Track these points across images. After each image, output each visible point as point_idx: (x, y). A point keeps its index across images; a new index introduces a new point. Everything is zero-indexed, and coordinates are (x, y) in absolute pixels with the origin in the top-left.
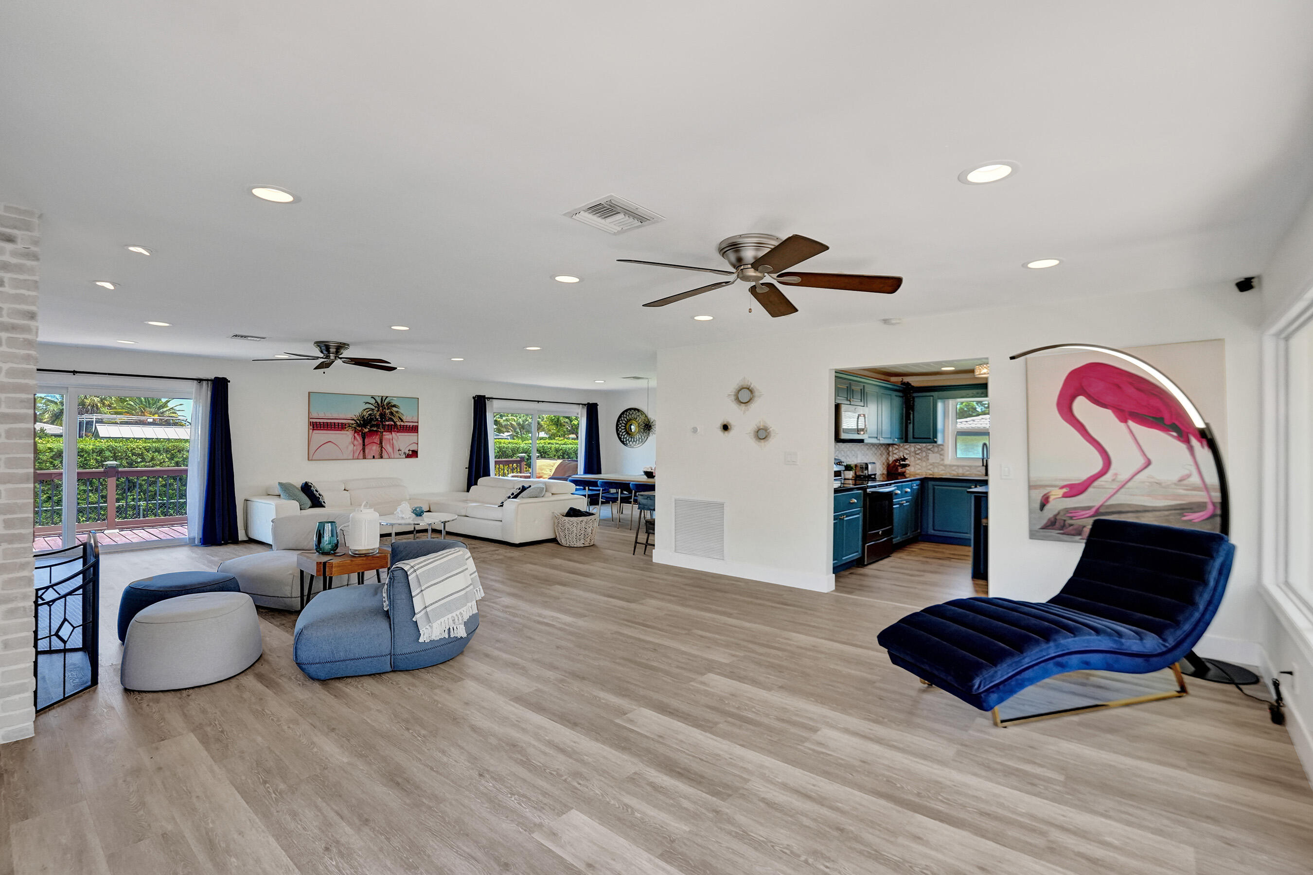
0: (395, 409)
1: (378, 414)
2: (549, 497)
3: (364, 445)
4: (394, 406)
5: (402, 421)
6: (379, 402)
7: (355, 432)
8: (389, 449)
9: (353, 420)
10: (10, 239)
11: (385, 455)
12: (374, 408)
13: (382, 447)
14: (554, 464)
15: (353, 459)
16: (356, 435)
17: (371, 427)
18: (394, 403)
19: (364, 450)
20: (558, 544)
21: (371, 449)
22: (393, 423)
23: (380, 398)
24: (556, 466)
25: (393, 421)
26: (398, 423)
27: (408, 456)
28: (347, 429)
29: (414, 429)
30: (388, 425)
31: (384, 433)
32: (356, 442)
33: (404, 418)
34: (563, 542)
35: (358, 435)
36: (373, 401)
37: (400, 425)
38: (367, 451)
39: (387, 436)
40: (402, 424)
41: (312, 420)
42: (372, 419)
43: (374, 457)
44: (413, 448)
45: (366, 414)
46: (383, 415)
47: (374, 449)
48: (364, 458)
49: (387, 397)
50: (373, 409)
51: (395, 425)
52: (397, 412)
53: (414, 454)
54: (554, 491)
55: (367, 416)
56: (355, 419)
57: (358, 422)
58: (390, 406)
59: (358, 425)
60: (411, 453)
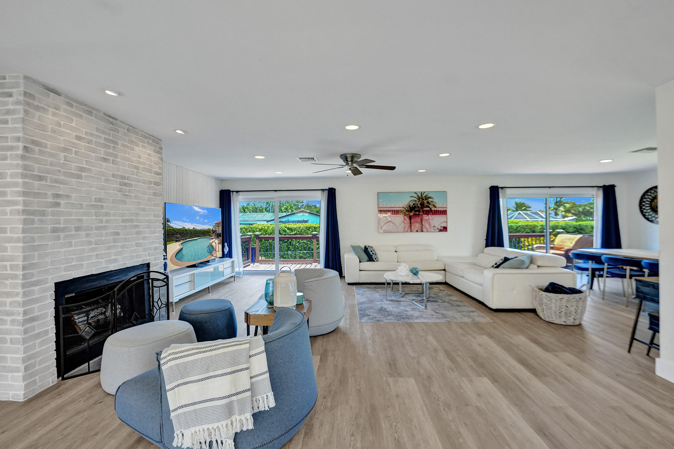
0: (430, 200)
1: (419, 203)
2: (533, 269)
3: (411, 223)
4: (430, 198)
5: (435, 207)
6: (420, 196)
7: (405, 215)
8: (428, 226)
9: (404, 208)
10: (10, 95)
11: (424, 229)
12: (416, 199)
13: (422, 225)
14: (575, 238)
15: (404, 232)
16: (405, 217)
17: (415, 212)
18: (430, 195)
19: (411, 226)
20: (537, 315)
21: (415, 226)
22: (429, 209)
23: (420, 193)
24: (576, 240)
25: (429, 207)
26: (433, 209)
27: (441, 231)
28: (400, 213)
29: (444, 212)
30: (426, 210)
31: (424, 216)
32: (405, 222)
33: (437, 205)
34: (541, 314)
35: (407, 217)
36: (416, 195)
37: (434, 210)
38: (413, 227)
39: (425, 217)
40: (436, 209)
41: (380, 209)
42: (415, 207)
43: (417, 231)
44: (444, 225)
45: (412, 204)
46: (422, 204)
47: (417, 226)
48: (411, 231)
49: (425, 192)
50: (416, 201)
51: (431, 210)
52: (432, 201)
53: (445, 229)
54: (539, 263)
55: (412, 205)
56: (405, 207)
57: (407, 209)
58: (427, 198)
59: (408, 211)
60: (442, 228)
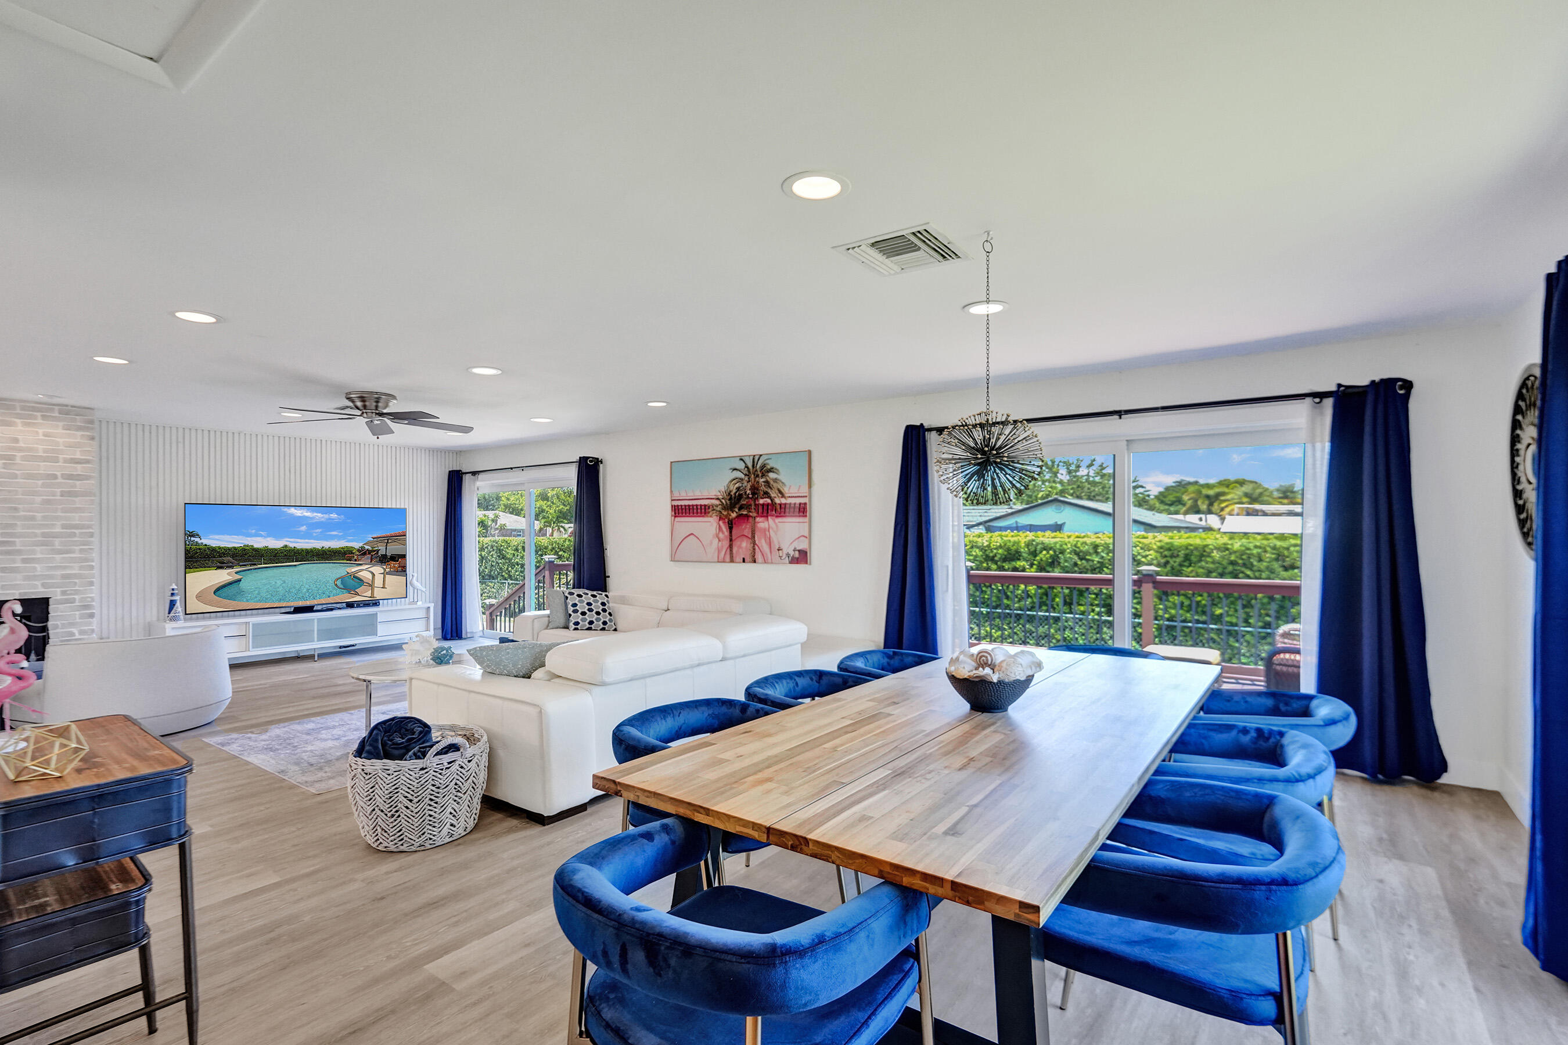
0: (772, 475)
1: (749, 487)
3: (731, 540)
4: (771, 470)
5: (783, 496)
6: (750, 465)
7: (721, 519)
8: (765, 548)
9: (718, 499)
11: (759, 557)
12: (743, 476)
13: (754, 543)
15: (718, 562)
16: (721, 523)
17: (740, 509)
18: (771, 464)
19: (731, 547)
21: (740, 547)
22: (769, 501)
23: (752, 458)
25: (769, 497)
26: (777, 501)
27: (794, 561)
28: (711, 514)
29: (803, 510)
30: (763, 505)
31: (758, 519)
32: (721, 535)
33: (785, 490)
35: (724, 523)
36: (741, 466)
37: (780, 505)
38: (735, 549)
39: (762, 523)
40: (783, 501)
41: (676, 503)
42: (740, 496)
43: (744, 561)
44: (803, 545)
45: (733, 488)
46: (755, 490)
47: (743, 546)
48: (732, 561)
49: (761, 455)
50: (742, 479)
51: (773, 504)
52: (776, 480)
53: (802, 557)
55: (734, 491)
56: (721, 497)
57: (723, 501)
58: (766, 470)
59: (725, 508)
60: (797, 555)
